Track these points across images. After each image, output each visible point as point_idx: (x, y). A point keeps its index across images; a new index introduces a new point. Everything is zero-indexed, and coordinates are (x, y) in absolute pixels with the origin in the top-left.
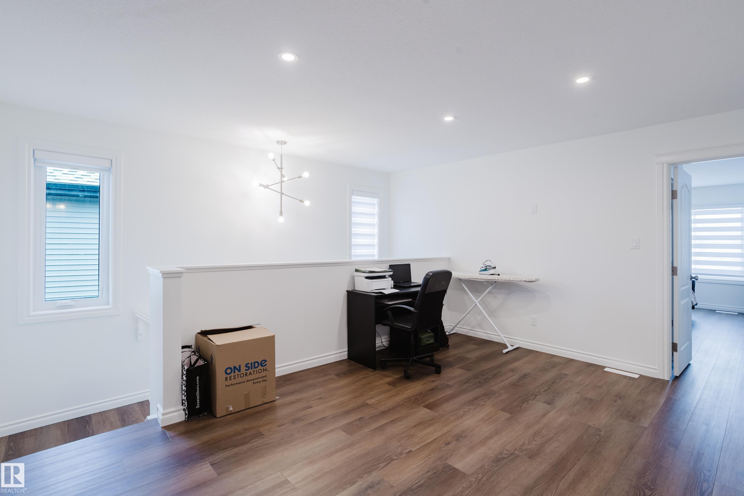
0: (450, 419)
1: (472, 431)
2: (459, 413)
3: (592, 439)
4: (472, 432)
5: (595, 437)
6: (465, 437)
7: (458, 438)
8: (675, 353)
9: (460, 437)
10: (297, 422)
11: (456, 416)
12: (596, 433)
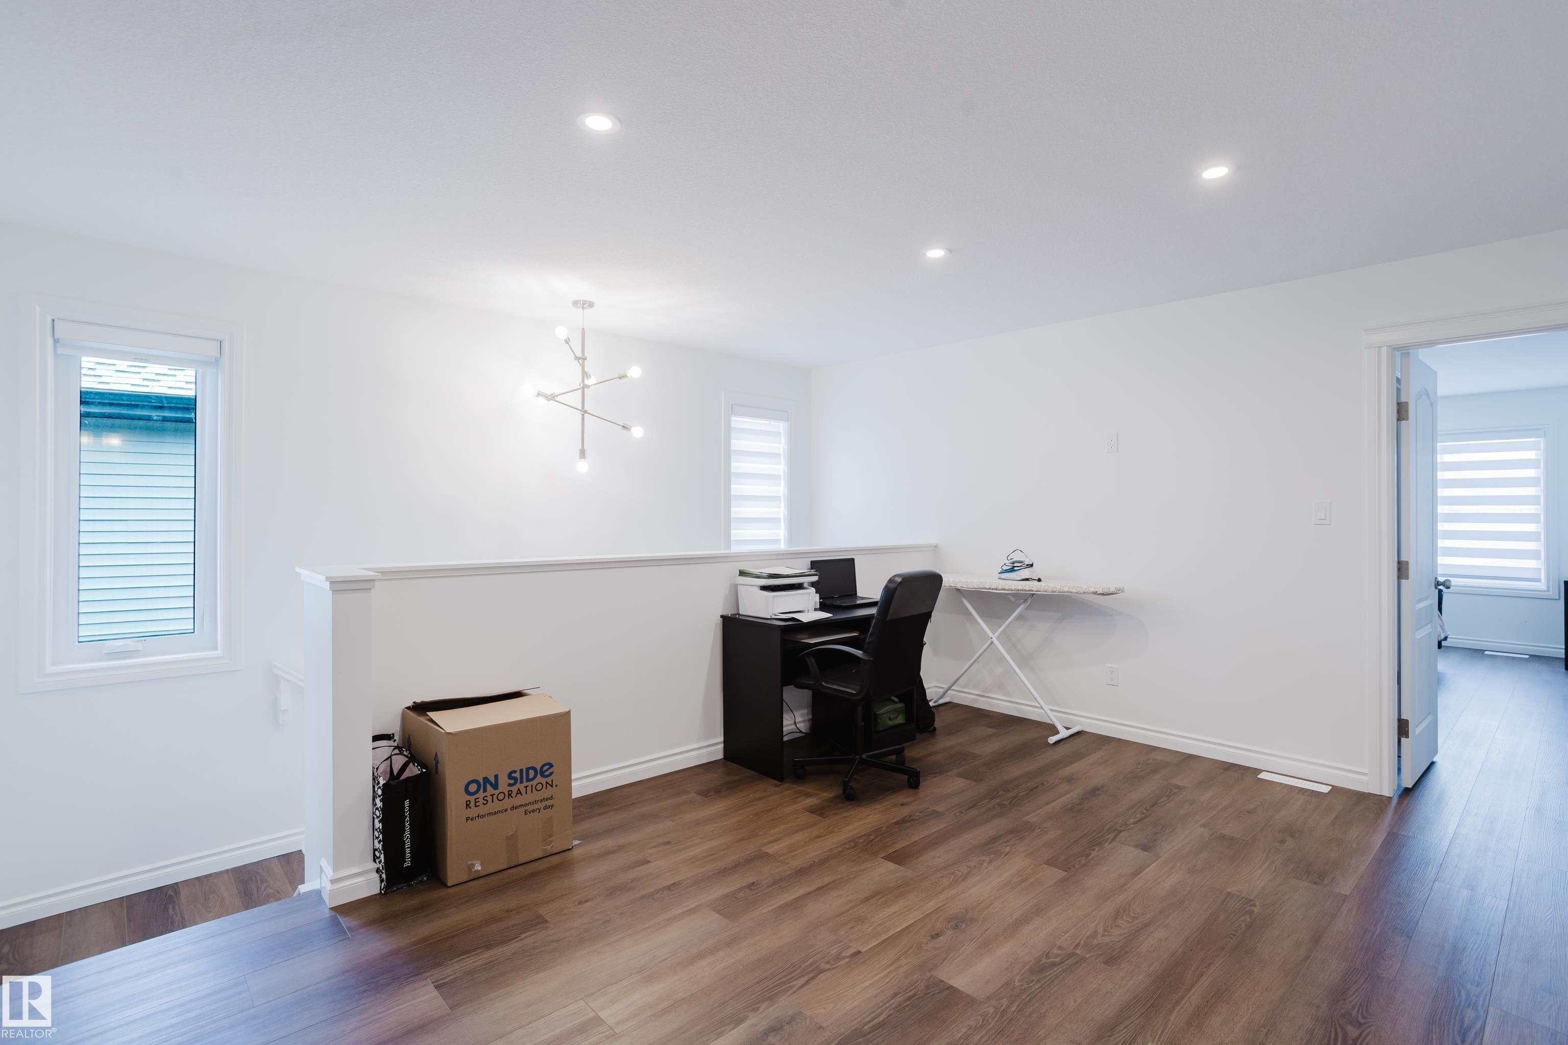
0: (940, 884)
1: (987, 908)
2: (959, 871)
3: (1236, 921)
4: (987, 911)
5: (1241, 916)
6: (972, 920)
7: (958, 922)
8: (1403, 740)
9: (961, 922)
10: (618, 894)
11: (953, 877)
12: (1243, 910)
